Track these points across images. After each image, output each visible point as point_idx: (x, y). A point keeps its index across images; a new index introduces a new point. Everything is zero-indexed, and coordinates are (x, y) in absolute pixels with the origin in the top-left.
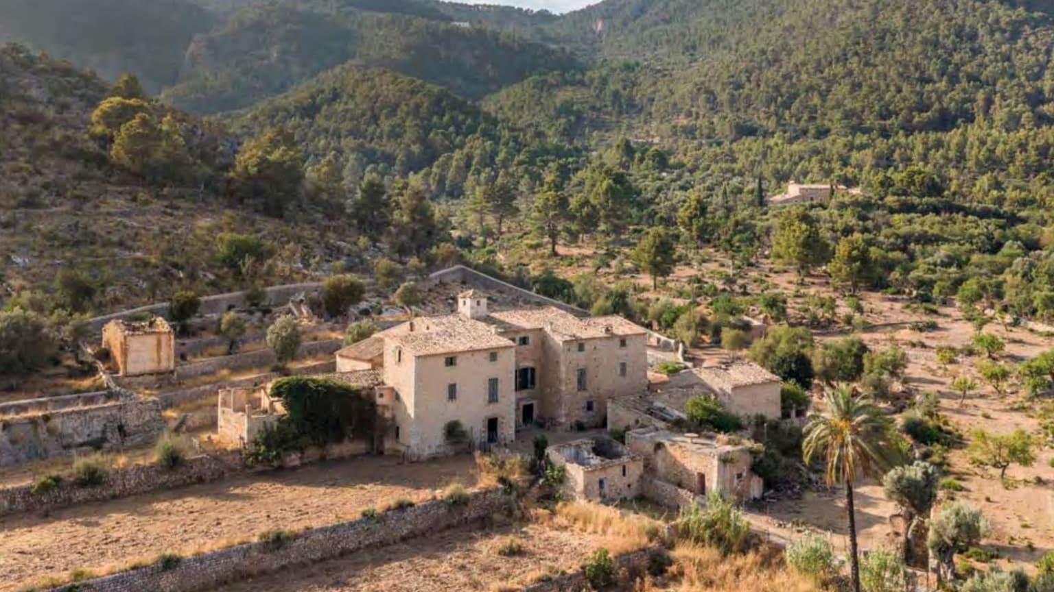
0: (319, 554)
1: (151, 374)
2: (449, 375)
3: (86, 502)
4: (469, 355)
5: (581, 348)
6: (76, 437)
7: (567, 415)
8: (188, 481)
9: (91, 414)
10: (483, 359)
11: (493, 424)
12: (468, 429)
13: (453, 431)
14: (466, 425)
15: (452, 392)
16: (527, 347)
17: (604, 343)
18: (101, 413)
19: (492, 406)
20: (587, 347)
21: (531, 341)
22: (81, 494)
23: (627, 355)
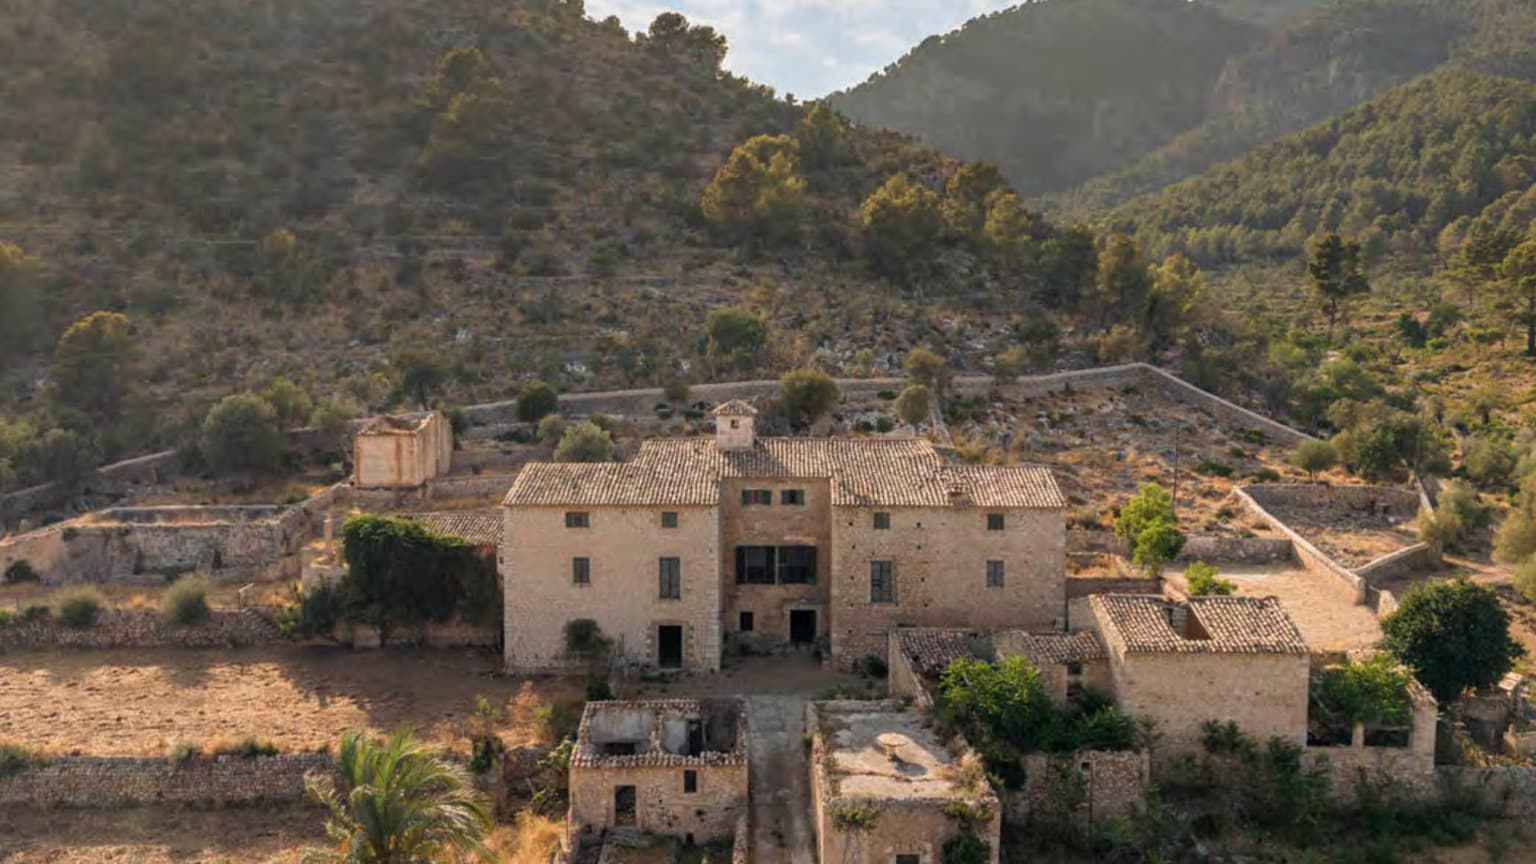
0: (85, 797)
1: (388, 489)
2: (578, 541)
3: (71, 645)
4: (615, 512)
5: (881, 521)
6: (164, 560)
7: (845, 643)
8: (216, 642)
9: (182, 532)
10: (647, 521)
11: (670, 638)
12: (616, 637)
13: (582, 635)
14: (609, 629)
15: (581, 571)
16: (801, 509)
17: (943, 517)
18: (197, 533)
19: (665, 605)
20: (896, 520)
21: (807, 498)
22: (69, 636)
23: (1007, 548)
